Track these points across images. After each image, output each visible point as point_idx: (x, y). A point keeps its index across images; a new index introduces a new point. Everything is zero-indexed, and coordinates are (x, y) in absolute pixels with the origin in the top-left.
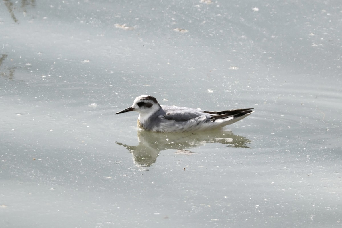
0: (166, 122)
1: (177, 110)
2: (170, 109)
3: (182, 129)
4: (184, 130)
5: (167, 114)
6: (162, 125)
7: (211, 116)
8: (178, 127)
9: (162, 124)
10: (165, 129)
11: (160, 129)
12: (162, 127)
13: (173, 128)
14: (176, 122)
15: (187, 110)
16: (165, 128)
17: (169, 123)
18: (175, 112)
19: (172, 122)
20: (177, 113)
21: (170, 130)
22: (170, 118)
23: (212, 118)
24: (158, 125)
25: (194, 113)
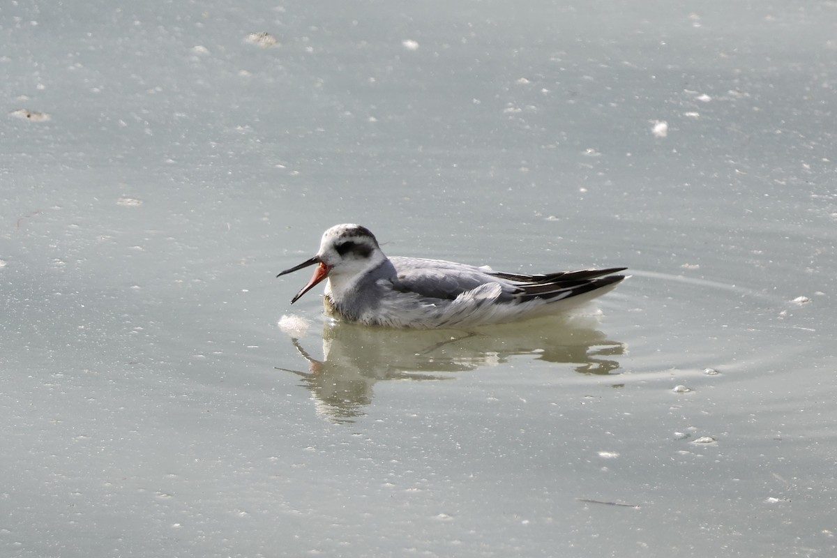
0: (395, 298)
1: (426, 267)
2: (410, 263)
3: (438, 316)
4: (442, 319)
5: (399, 275)
6: (386, 307)
7: (516, 287)
8: (426, 312)
9: (385, 302)
10: (393, 317)
11: (381, 316)
12: (384, 311)
13: (414, 314)
14: (422, 300)
15: (454, 268)
16: (392, 314)
17: (402, 299)
18: (420, 273)
19: (412, 298)
20: (424, 276)
21: (405, 318)
22: (405, 287)
23: (517, 291)
24: (375, 306)
25: (471, 277)
